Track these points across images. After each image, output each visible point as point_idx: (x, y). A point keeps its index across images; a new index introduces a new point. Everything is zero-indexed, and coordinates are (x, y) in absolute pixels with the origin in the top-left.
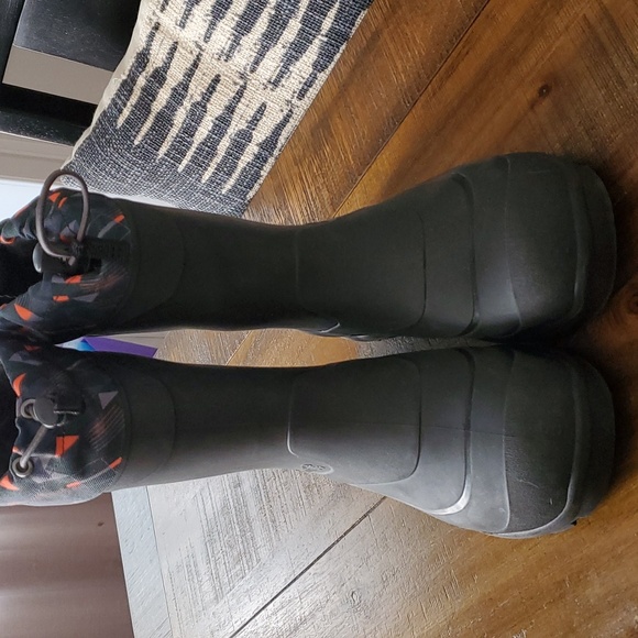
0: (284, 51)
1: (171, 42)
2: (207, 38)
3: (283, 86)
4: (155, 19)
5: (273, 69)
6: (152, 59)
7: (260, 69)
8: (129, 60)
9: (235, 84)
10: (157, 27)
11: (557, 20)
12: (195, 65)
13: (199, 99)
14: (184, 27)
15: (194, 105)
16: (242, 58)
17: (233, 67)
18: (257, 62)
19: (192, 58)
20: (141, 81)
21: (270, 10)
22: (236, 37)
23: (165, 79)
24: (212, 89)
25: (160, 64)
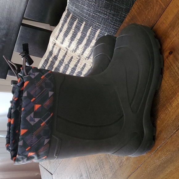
0: (91, 49)
1: (59, 48)
2: (69, 46)
3: (91, 58)
4: (54, 42)
5: (88, 54)
6: (53, 53)
7: (84, 54)
8: (47, 53)
9: (77, 58)
10: (55, 44)
12: (66, 54)
13: (67, 63)
14: (63, 44)
15: (65, 65)
16: (79, 51)
17: (76, 54)
18: (83, 52)
19: (65, 52)
20: (51, 59)
21: (87, 38)
22: (77, 45)
23: (57, 58)
24: (71, 60)
25: (56, 54)
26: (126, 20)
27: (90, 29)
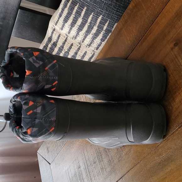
0: (92, 36)
1: (58, 34)
2: (69, 33)
3: (92, 46)
4: (54, 28)
5: (89, 41)
6: (53, 39)
7: (85, 41)
8: (46, 39)
9: (78, 46)
10: (54, 30)
11: (179, 23)
12: (66, 41)
13: (67, 50)
14: (62, 30)
15: (65, 52)
16: (80, 38)
17: (77, 41)
18: (84, 39)
19: (65, 39)
20: (50, 46)
21: (88, 24)
22: (78, 32)
23: (56, 45)
24: (70, 48)
25: (55, 41)
26: (130, 6)
27: (91, 15)
